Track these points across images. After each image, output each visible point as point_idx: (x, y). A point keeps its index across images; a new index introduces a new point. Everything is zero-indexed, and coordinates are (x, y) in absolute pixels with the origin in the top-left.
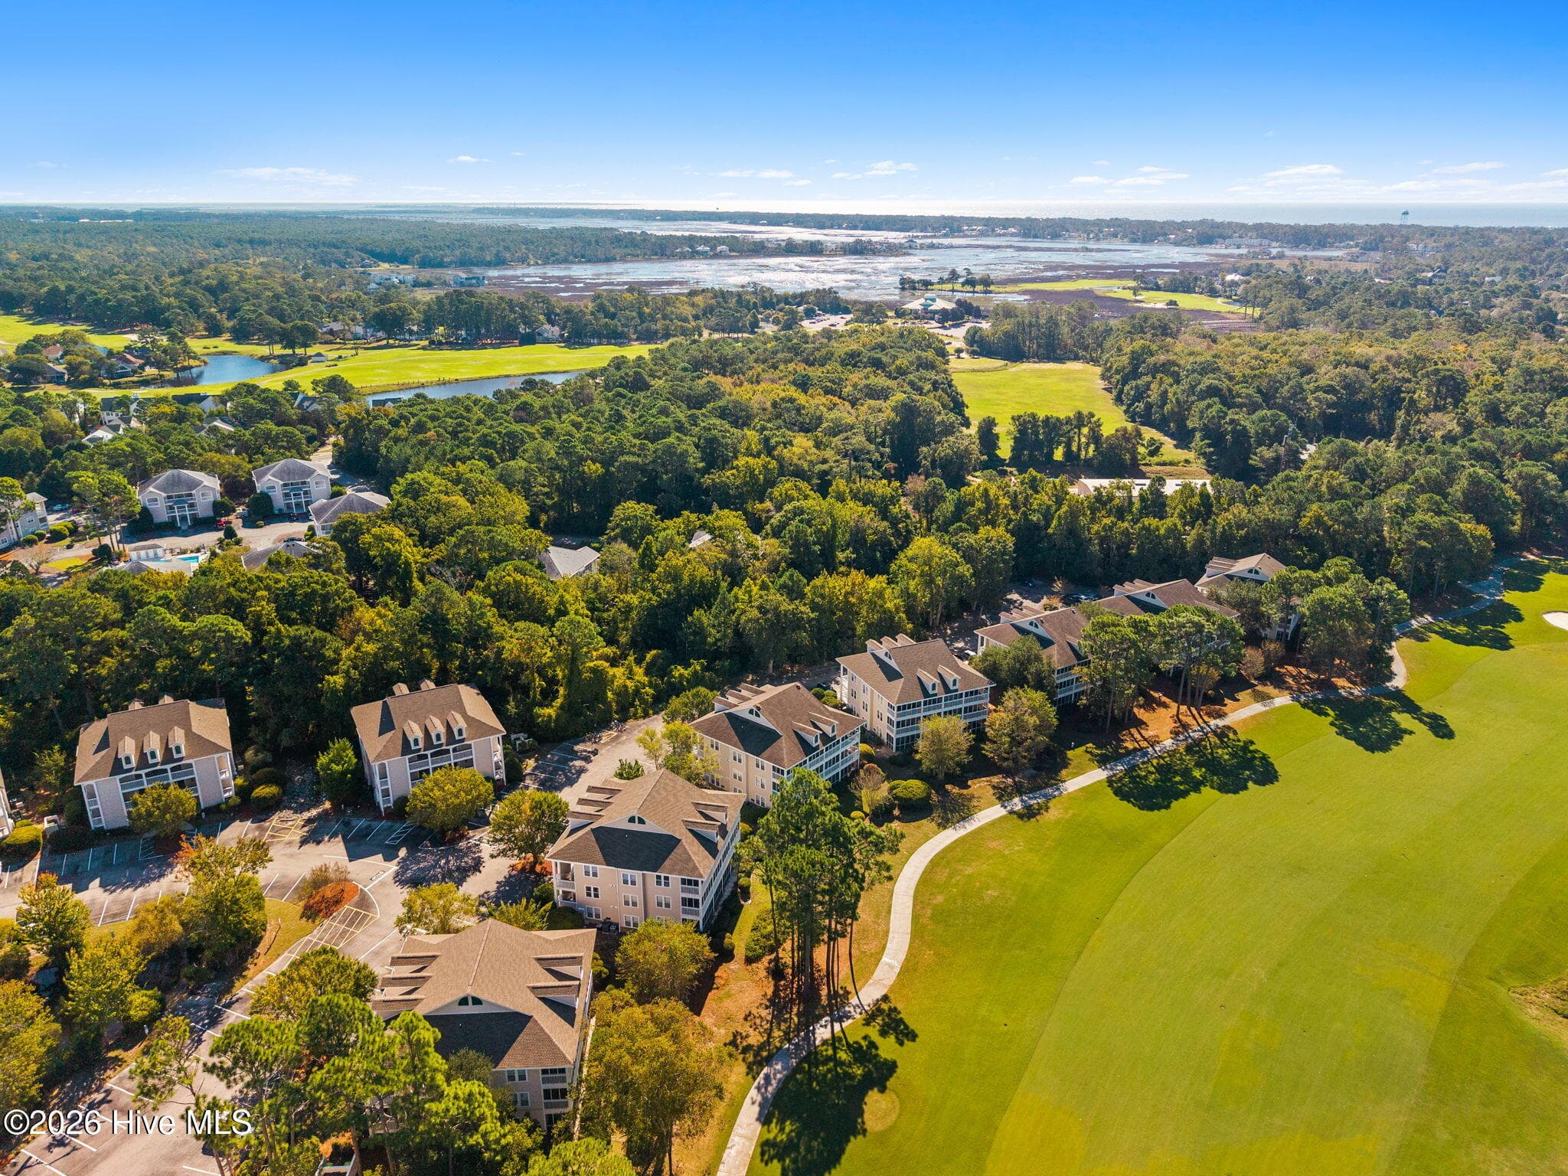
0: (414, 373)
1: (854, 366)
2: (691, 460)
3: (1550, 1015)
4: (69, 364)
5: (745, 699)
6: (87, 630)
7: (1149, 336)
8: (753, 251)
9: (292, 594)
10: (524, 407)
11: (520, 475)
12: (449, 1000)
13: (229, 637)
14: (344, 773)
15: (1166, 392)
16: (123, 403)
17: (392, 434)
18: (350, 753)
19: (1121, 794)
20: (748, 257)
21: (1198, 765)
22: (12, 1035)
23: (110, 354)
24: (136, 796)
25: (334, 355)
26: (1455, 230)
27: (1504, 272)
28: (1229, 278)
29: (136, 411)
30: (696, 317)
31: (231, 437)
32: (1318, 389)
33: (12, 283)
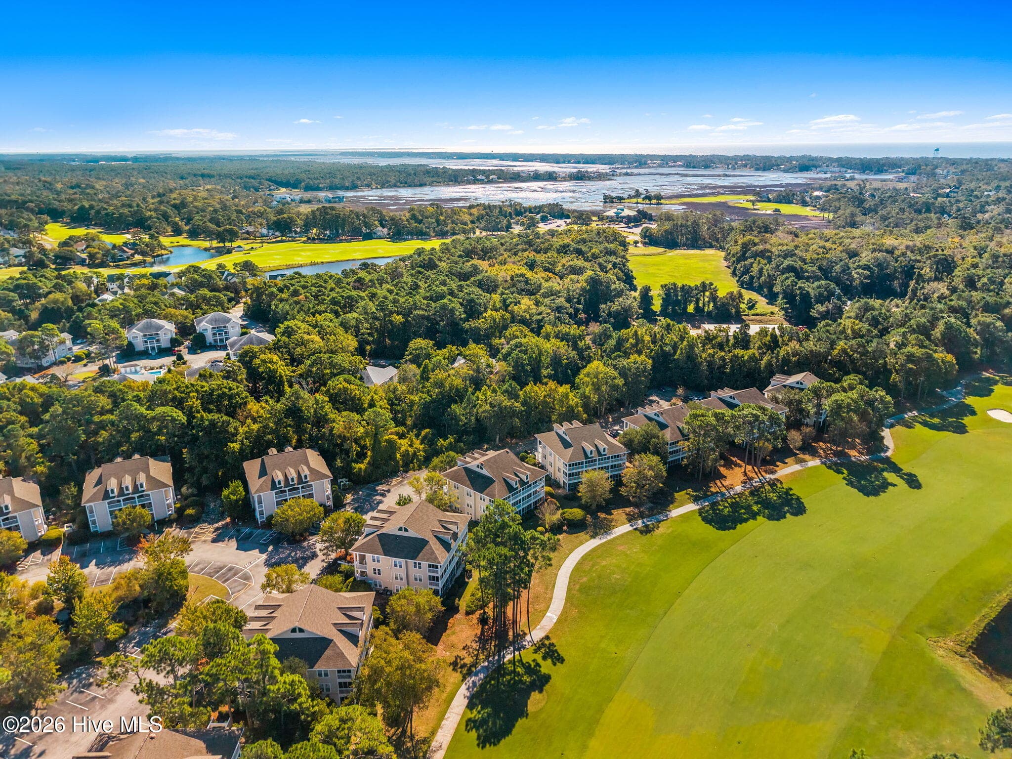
0: (295, 258)
1: (565, 253)
2: (457, 313)
3: (951, 655)
4: (89, 253)
5: (476, 459)
6: (92, 415)
7: (755, 233)
8: (512, 178)
9: (211, 394)
10: (360, 280)
11: (353, 323)
12: (286, 629)
13: (174, 420)
14: (237, 501)
15: (762, 269)
16: (120, 277)
17: (279, 297)
18: (241, 489)
19: (706, 520)
20: (510, 182)
21: (757, 503)
22: (41, 645)
23: (114, 247)
24: (117, 512)
25: (249, 247)
26: (969, 161)
27: (998, 188)
28: (816, 193)
29: (128, 282)
30: (472, 222)
31: (183, 299)
32: (859, 267)
33: (57, 203)
